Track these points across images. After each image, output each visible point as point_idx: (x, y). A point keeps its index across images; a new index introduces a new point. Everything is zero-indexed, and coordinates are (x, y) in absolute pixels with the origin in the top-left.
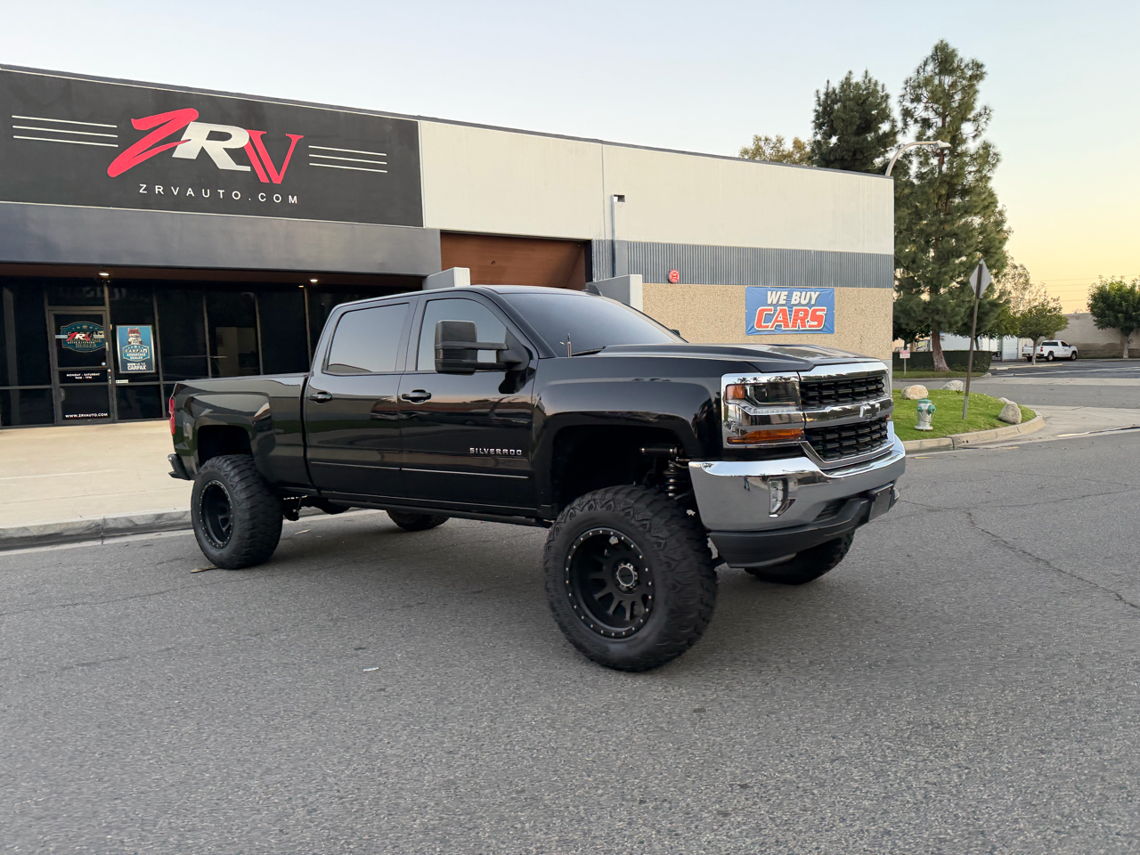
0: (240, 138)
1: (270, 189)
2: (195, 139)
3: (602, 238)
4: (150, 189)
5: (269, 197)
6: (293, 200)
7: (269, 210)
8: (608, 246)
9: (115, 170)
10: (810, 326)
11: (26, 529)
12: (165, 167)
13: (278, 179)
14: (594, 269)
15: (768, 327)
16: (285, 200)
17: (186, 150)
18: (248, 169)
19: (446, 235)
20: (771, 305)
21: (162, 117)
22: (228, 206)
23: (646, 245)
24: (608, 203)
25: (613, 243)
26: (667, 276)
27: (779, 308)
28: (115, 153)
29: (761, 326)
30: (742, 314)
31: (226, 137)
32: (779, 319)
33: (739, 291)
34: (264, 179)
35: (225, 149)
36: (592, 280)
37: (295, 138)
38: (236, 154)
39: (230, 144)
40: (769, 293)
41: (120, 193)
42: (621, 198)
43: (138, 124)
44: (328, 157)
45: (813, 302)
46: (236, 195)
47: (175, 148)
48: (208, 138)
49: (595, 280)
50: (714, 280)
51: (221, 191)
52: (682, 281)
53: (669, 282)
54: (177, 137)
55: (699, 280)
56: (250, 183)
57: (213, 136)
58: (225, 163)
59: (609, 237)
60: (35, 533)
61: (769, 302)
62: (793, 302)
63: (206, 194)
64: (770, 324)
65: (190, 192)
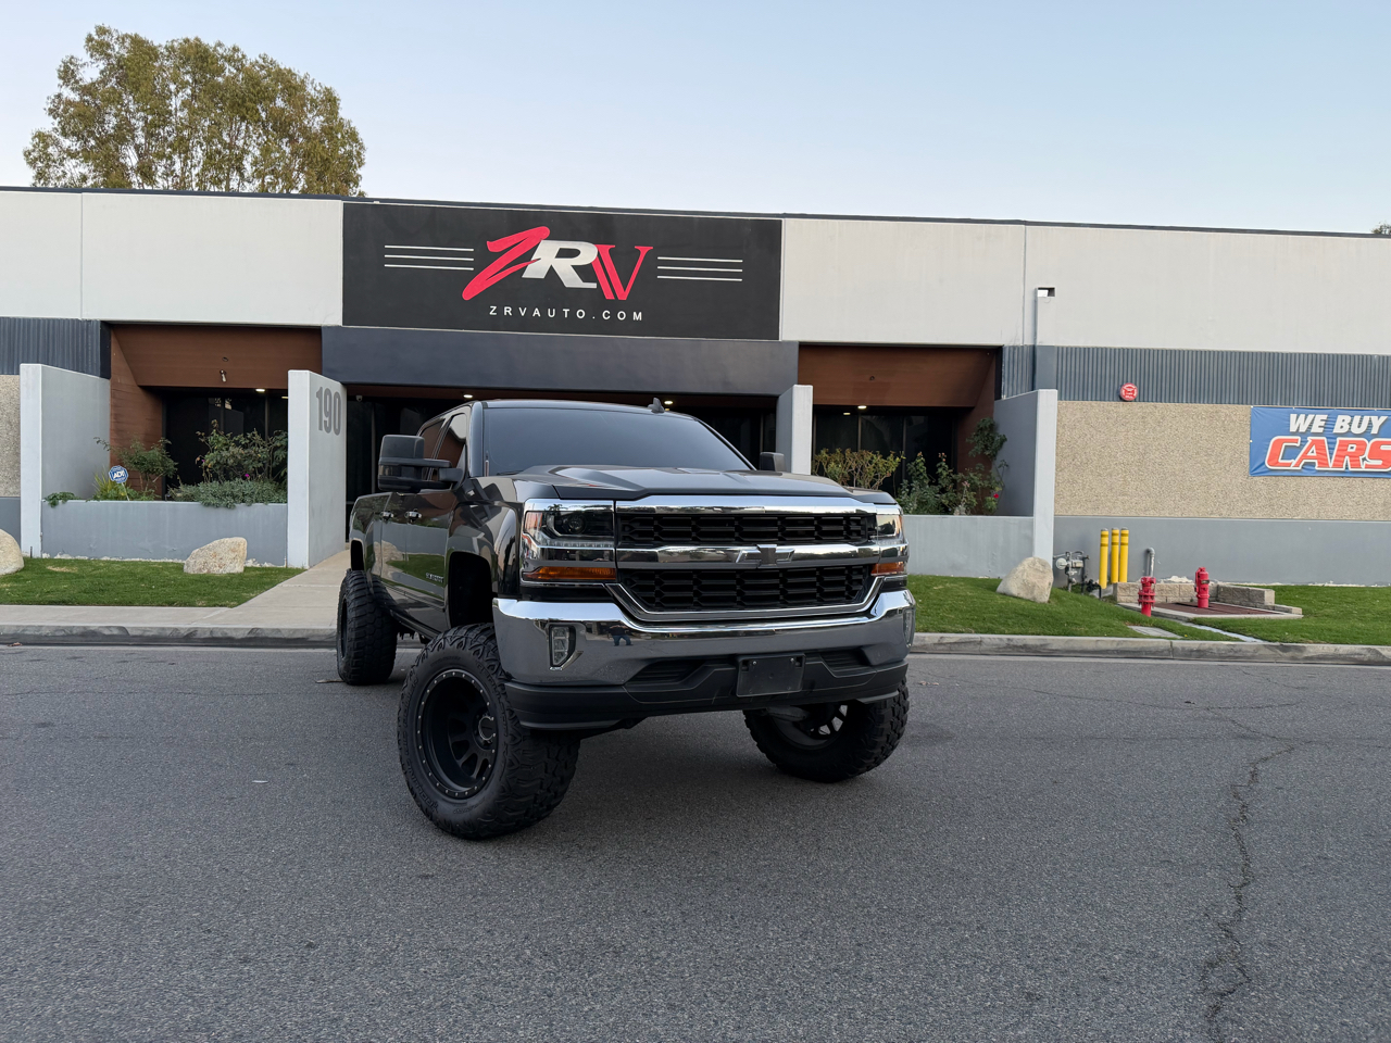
0: (588, 253)
1: (614, 306)
2: (546, 258)
3: (1020, 343)
4: (500, 311)
5: (614, 315)
6: (638, 316)
7: (613, 327)
8: (1027, 353)
9: (468, 294)
10: (1367, 466)
11: (278, 630)
12: (516, 288)
13: (623, 295)
14: (1004, 384)
15: (1289, 465)
16: (630, 316)
17: (535, 271)
18: (594, 286)
19: (806, 348)
20: (1297, 433)
21: (515, 238)
22: (572, 325)
23: (1086, 350)
24: (1029, 299)
25: (1034, 347)
26: (1118, 392)
27: (1310, 439)
28: (471, 276)
29: (1277, 464)
30: (1244, 444)
31: (574, 253)
32: (1310, 454)
33: (1240, 414)
34: (609, 296)
35: (574, 267)
36: (1000, 398)
37: (644, 250)
38: (584, 272)
39: (578, 261)
40: (1293, 416)
41: (473, 315)
42: (1051, 291)
43: (492, 246)
44: (678, 268)
45: (1375, 431)
46: (581, 314)
47: (524, 269)
48: (558, 256)
49: (1004, 397)
50: (1196, 396)
51: (566, 311)
52: (1141, 398)
53: (1121, 399)
54: (527, 257)
55: (1173, 396)
56: (593, 300)
57: (563, 254)
58: (571, 280)
59: (1028, 342)
60: (286, 635)
61: (1293, 429)
62: (1337, 430)
63: (551, 314)
64: (1294, 462)
65: (537, 312)
